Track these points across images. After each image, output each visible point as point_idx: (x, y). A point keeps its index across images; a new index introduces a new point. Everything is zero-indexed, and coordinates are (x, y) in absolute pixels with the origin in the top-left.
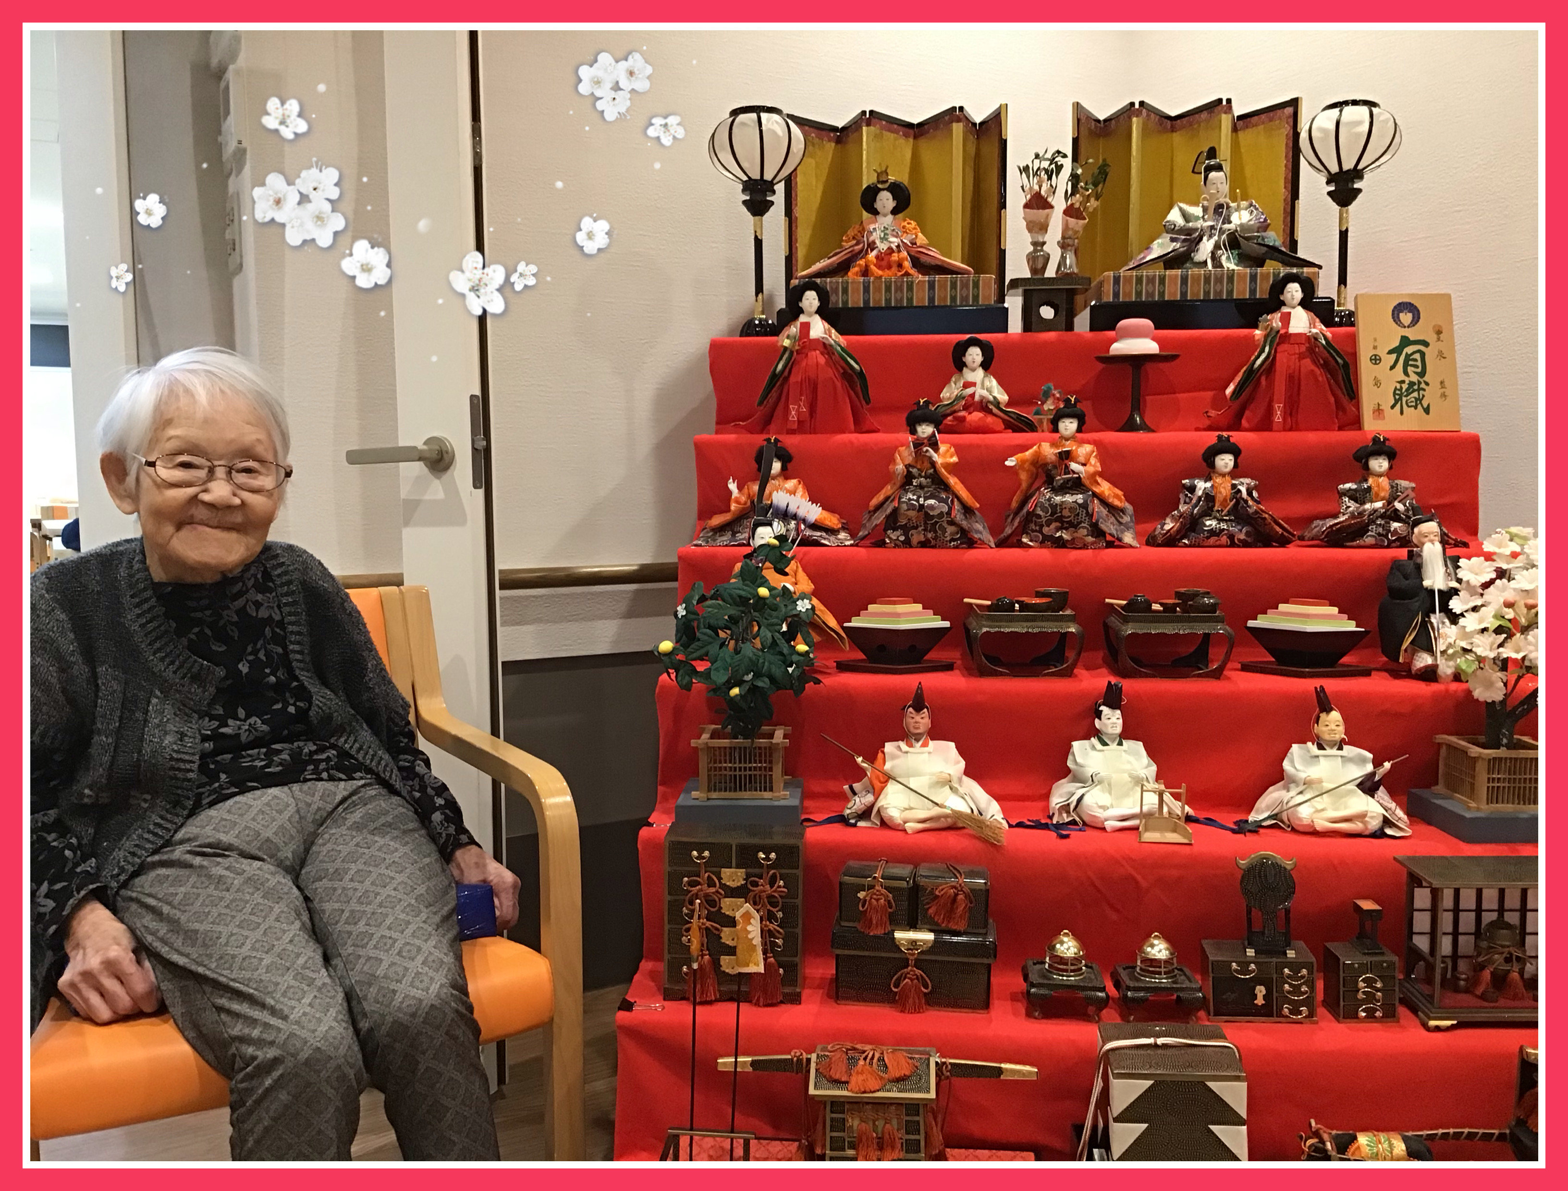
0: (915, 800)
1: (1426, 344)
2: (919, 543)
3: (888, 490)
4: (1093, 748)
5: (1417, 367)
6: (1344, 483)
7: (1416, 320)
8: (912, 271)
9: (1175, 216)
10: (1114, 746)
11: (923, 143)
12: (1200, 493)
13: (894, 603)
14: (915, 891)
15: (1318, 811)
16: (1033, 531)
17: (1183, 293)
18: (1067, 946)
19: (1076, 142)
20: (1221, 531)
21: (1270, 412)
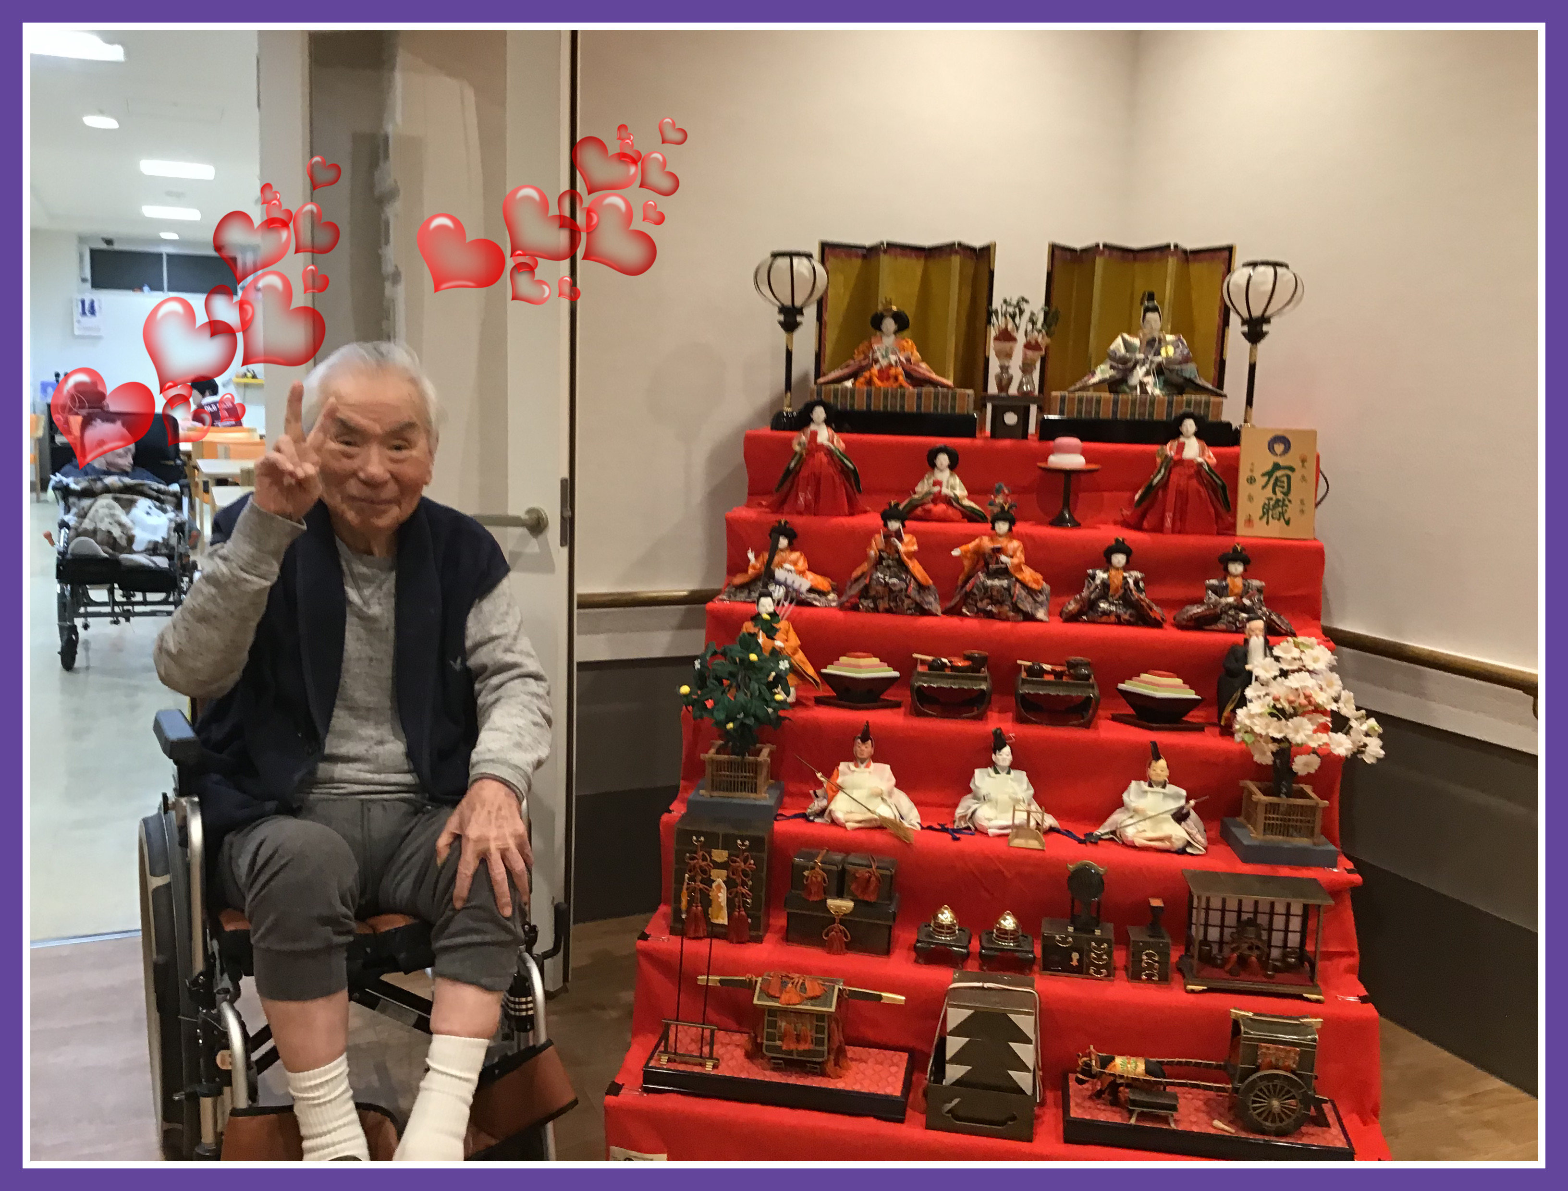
0: (854, 806)
1: (1292, 469)
2: (885, 609)
3: (865, 567)
4: (989, 775)
5: (1283, 487)
6: (1209, 579)
7: (1287, 450)
8: (905, 384)
9: (1118, 345)
10: (1003, 775)
11: (932, 261)
12: (1098, 582)
13: (858, 657)
15: (1139, 832)
16: (971, 605)
17: (1115, 413)
18: (946, 916)
19: (1050, 276)
20: (1111, 612)
21: (1162, 519)
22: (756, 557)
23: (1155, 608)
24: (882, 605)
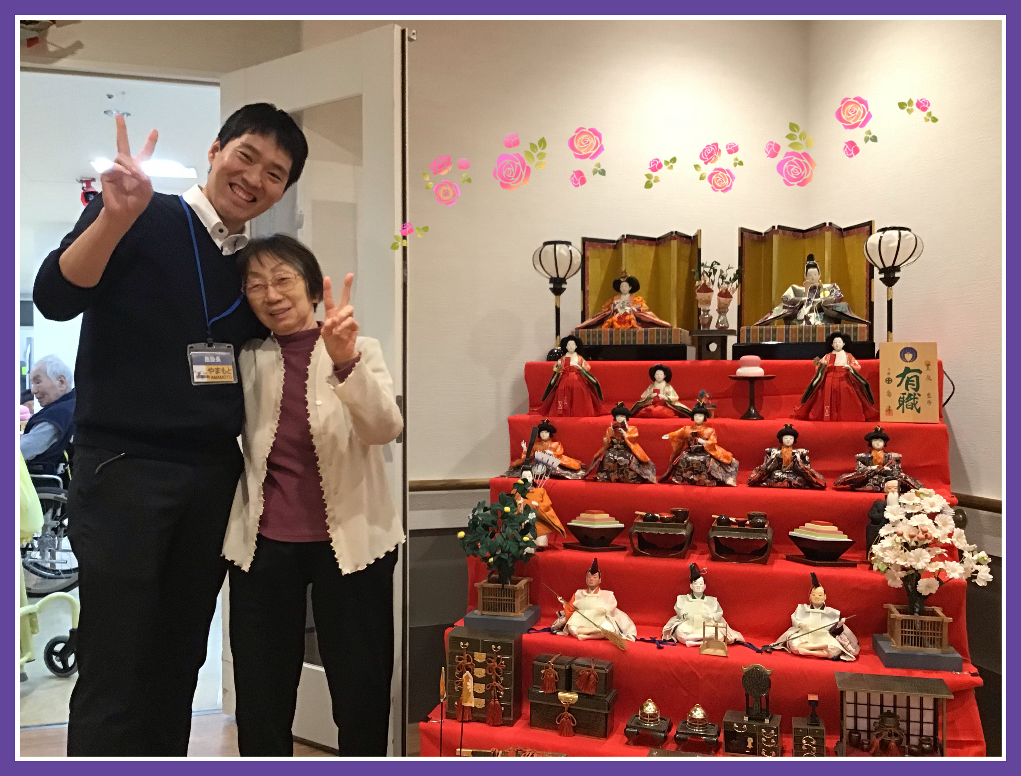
0: (584, 622)
1: (920, 371)
2: (616, 479)
4: (688, 600)
5: (914, 385)
6: (859, 453)
7: (914, 357)
8: (636, 326)
9: (789, 293)
10: (699, 599)
11: (661, 248)
12: (773, 457)
13: (593, 513)
14: (569, 672)
15: (803, 643)
16: (678, 475)
17: (787, 339)
18: (650, 708)
19: (741, 249)
20: (784, 478)
21: (822, 412)
23: (817, 475)
24: (614, 476)
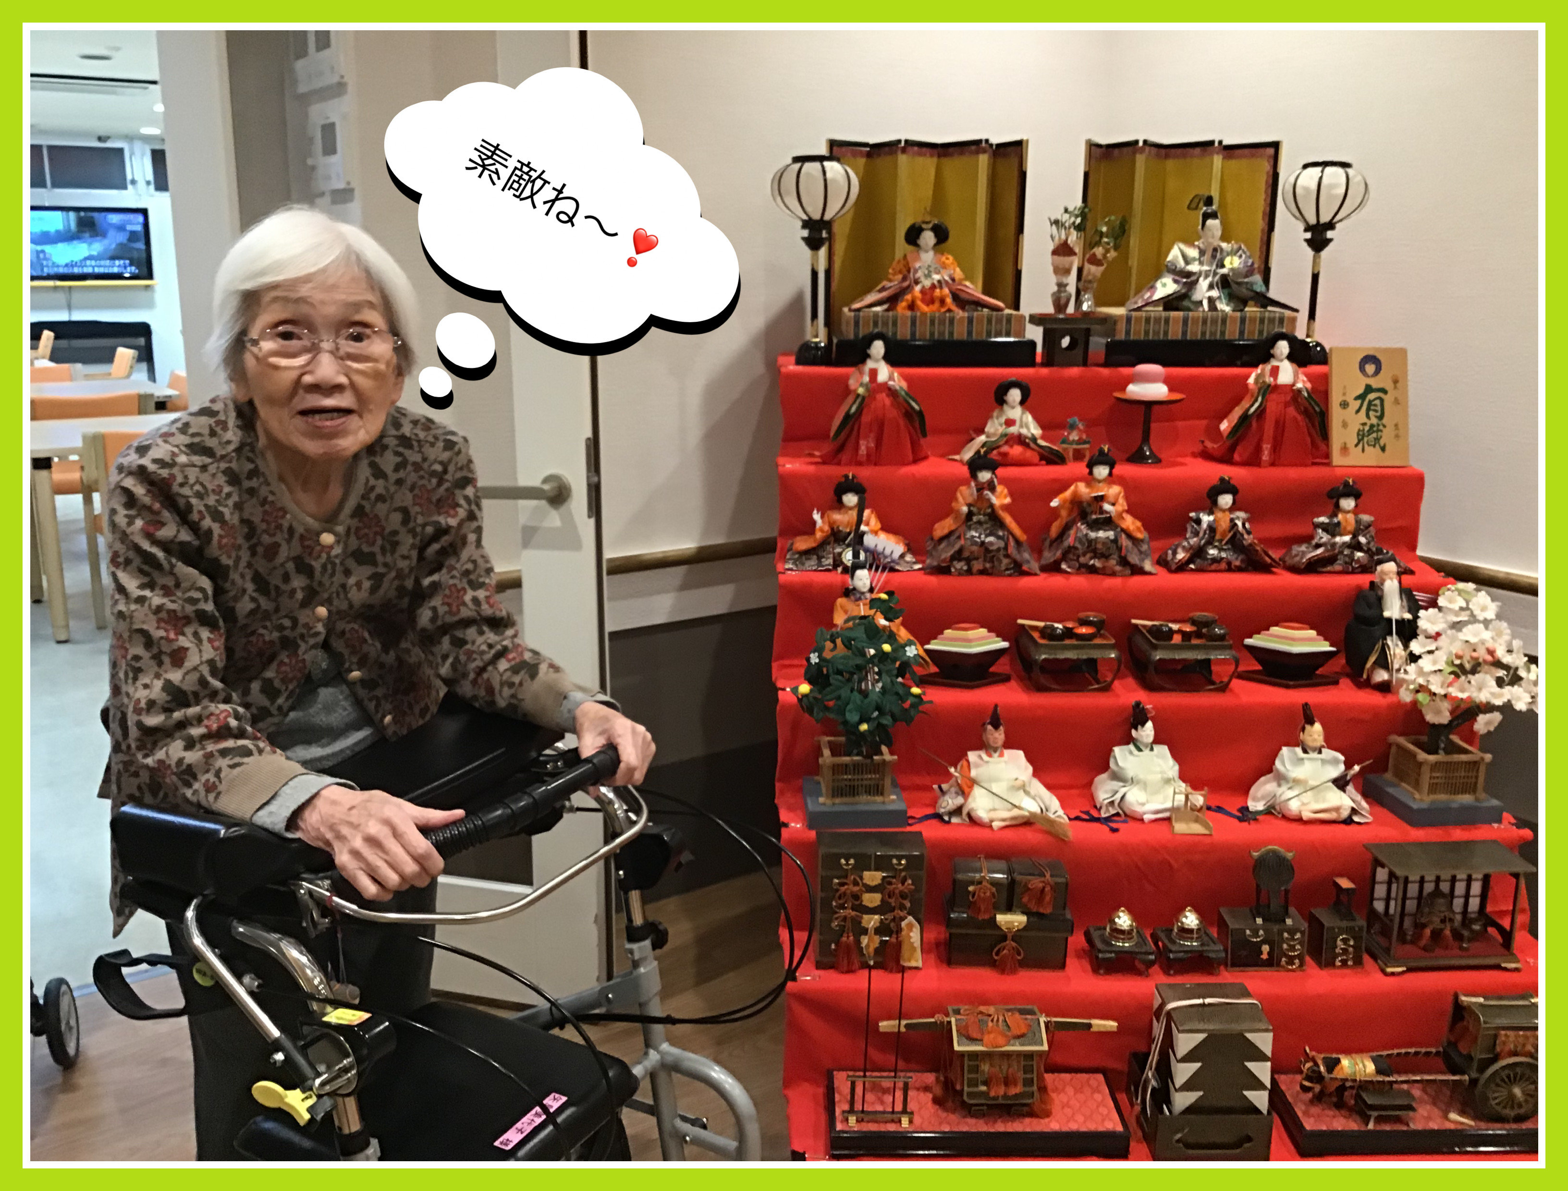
0: (998, 803)
1: (1385, 391)
2: (979, 571)
4: (1131, 753)
6: (1318, 517)
7: (1378, 370)
8: (954, 307)
9: (1175, 257)
10: (1147, 752)
11: (947, 160)
12: (1204, 525)
13: (966, 629)
14: (1011, 885)
15: (1304, 804)
16: (1071, 561)
17: (1184, 333)
18: (1124, 920)
19: (1086, 175)
20: (1222, 559)
21: (1258, 450)
22: (822, 517)
